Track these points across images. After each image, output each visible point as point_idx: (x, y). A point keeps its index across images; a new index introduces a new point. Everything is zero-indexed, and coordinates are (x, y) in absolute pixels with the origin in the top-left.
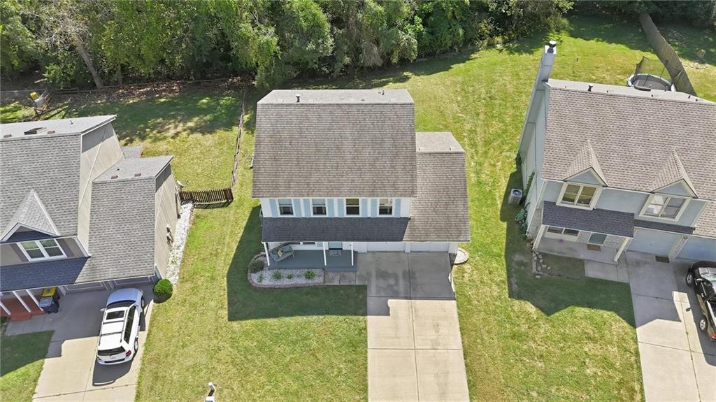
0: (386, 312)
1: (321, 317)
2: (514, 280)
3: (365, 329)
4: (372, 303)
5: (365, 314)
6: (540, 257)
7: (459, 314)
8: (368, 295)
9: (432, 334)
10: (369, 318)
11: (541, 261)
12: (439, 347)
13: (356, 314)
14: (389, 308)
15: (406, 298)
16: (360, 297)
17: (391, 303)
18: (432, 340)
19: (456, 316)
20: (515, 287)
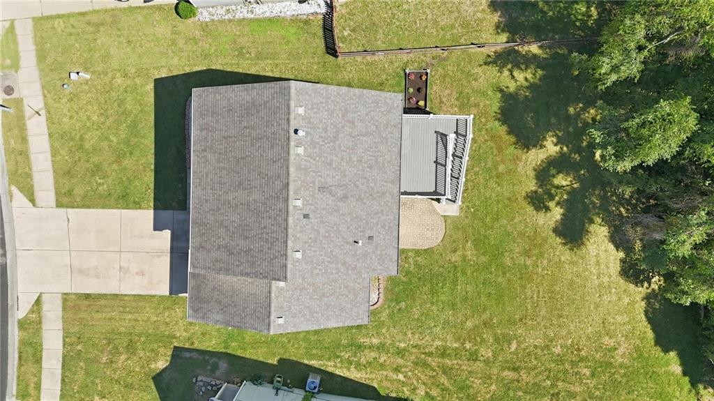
0: (157, 227)
1: (153, 167)
2: (195, 355)
3: (140, 208)
4: (167, 214)
5: (155, 208)
6: (214, 388)
7: (154, 296)
8: (175, 212)
9: (134, 268)
10: (152, 212)
11: (209, 388)
12: (121, 273)
13: (155, 199)
14: (161, 230)
15: (172, 248)
16: (174, 204)
17: (167, 234)
18: (128, 268)
19: (153, 293)
20: (187, 355)
